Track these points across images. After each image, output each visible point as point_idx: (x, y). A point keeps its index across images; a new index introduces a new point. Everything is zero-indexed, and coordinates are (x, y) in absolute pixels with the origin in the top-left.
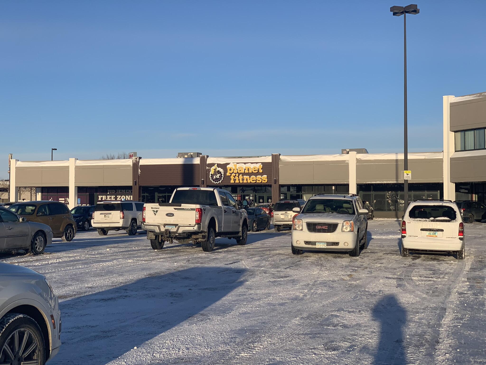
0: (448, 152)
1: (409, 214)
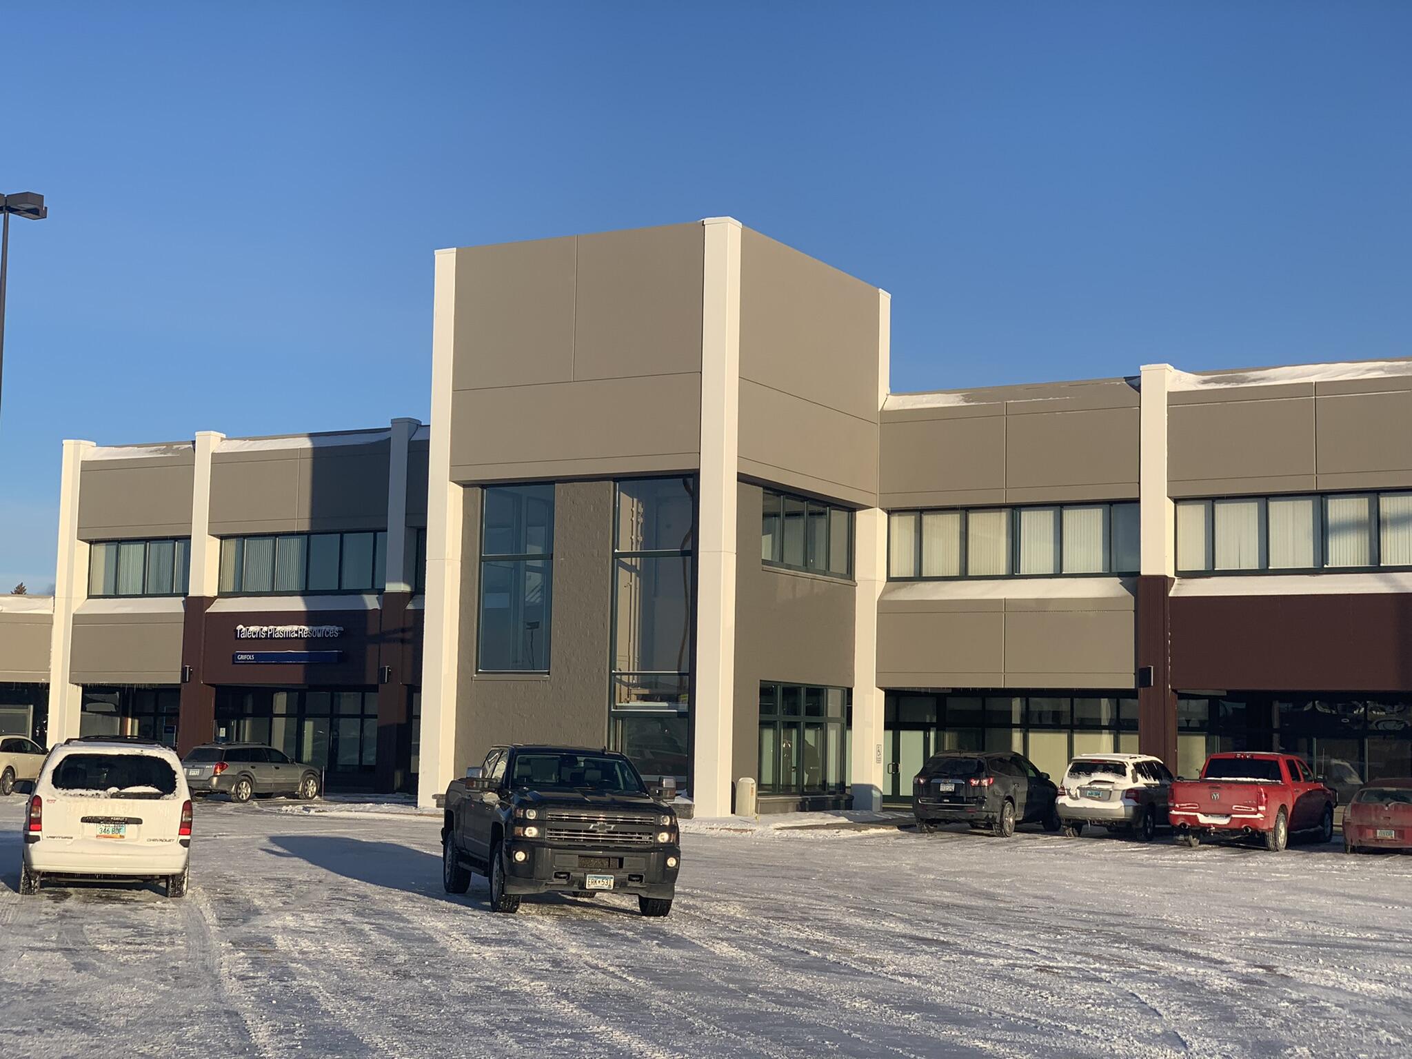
0: (69, 598)
1: (51, 778)
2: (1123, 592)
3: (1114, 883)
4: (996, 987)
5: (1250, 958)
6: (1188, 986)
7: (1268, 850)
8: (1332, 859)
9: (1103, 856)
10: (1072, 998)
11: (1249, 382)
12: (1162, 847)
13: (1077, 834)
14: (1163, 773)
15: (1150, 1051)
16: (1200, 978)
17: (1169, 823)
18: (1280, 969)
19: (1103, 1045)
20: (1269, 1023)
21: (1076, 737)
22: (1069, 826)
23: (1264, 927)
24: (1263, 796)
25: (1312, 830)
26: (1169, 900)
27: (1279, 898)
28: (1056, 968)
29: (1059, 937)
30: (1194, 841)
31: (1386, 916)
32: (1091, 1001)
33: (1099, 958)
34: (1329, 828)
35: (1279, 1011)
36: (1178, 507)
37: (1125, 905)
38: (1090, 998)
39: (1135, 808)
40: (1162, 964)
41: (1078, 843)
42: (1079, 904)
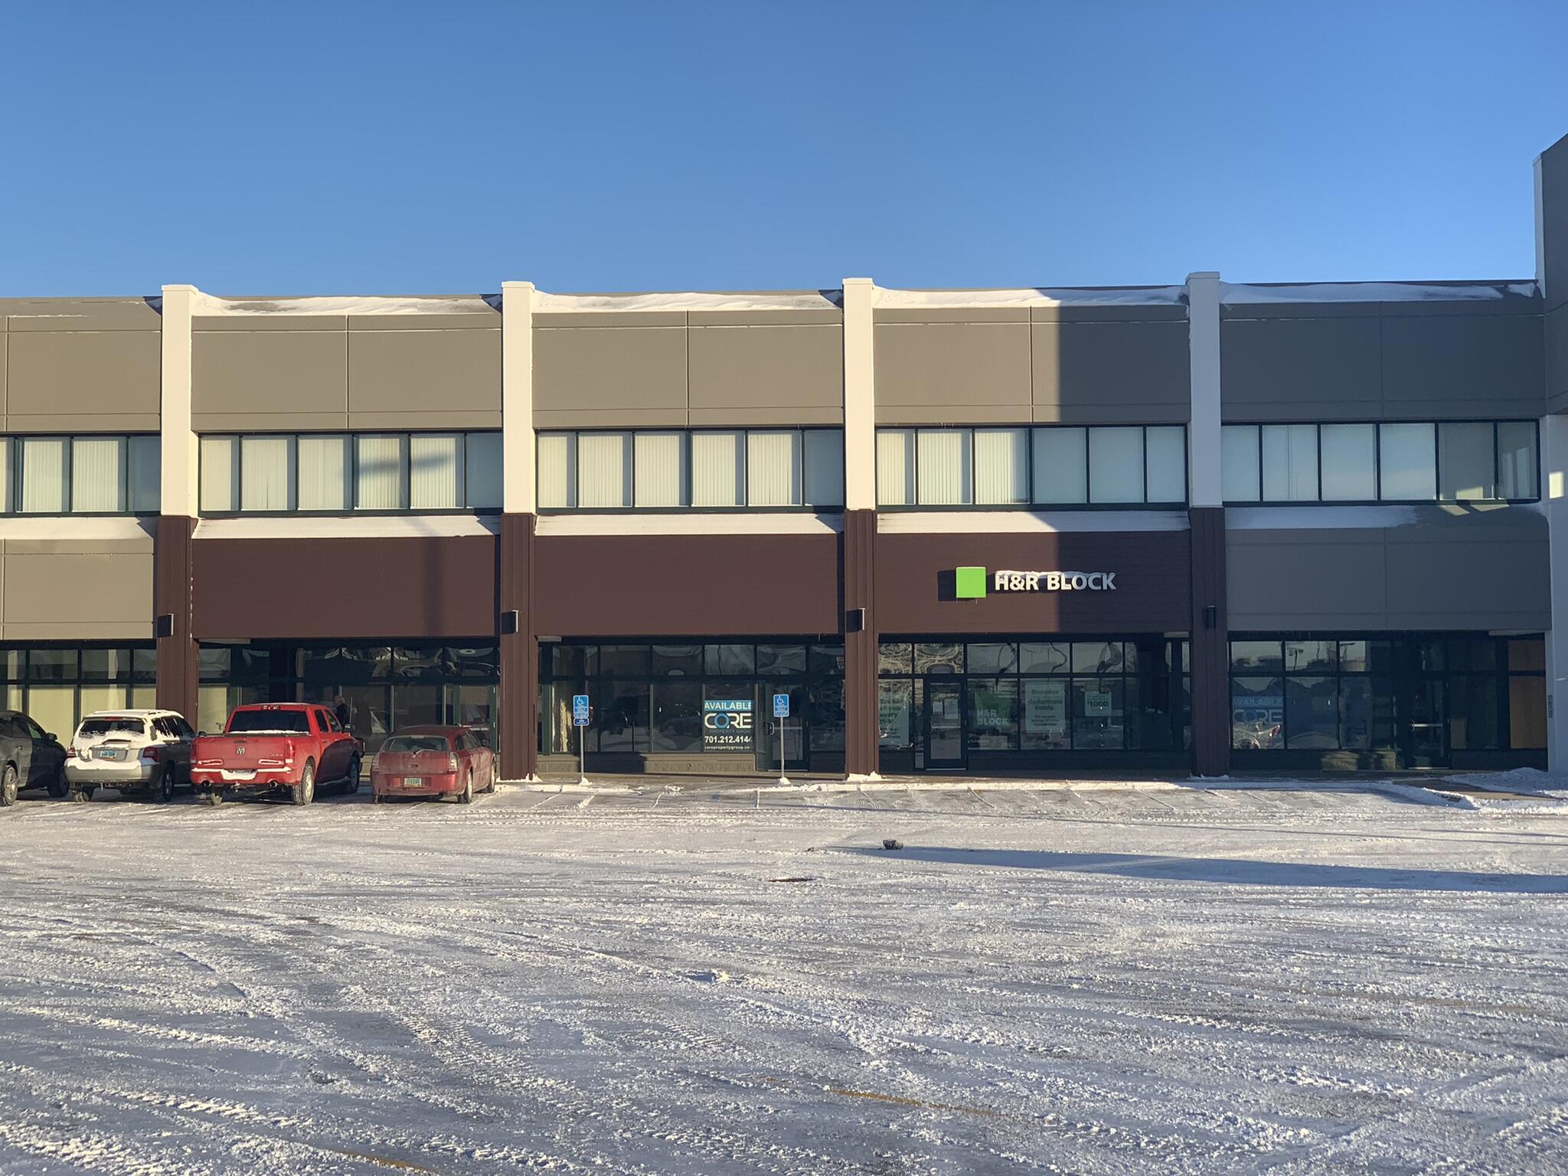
2: (140, 533)
3: (135, 848)
4: (36, 956)
5: (289, 911)
6: (233, 941)
7: (295, 804)
8: (360, 810)
9: (119, 820)
10: (119, 961)
11: (279, 310)
12: (183, 807)
13: (88, 798)
14: (183, 727)
15: (210, 1002)
16: (244, 933)
17: (190, 782)
18: (322, 919)
19: (163, 1001)
20: (321, 968)
21: (84, 693)
22: (79, 791)
23: (298, 882)
24: (291, 748)
25: (340, 781)
26: (196, 862)
27: (310, 852)
28: (96, 935)
29: (86, 906)
30: (216, 799)
31: (417, 863)
32: (138, 963)
33: (136, 922)
34: (356, 779)
35: (328, 957)
36: (202, 442)
37: (150, 870)
38: (137, 960)
39: (154, 767)
40: (202, 923)
41: (90, 809)
42: (100, 872)
